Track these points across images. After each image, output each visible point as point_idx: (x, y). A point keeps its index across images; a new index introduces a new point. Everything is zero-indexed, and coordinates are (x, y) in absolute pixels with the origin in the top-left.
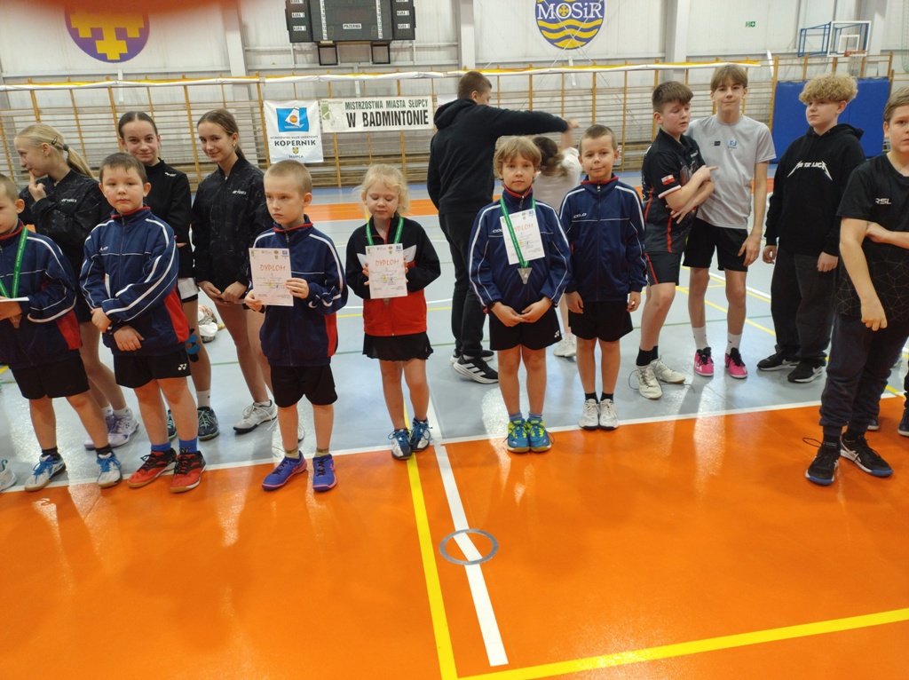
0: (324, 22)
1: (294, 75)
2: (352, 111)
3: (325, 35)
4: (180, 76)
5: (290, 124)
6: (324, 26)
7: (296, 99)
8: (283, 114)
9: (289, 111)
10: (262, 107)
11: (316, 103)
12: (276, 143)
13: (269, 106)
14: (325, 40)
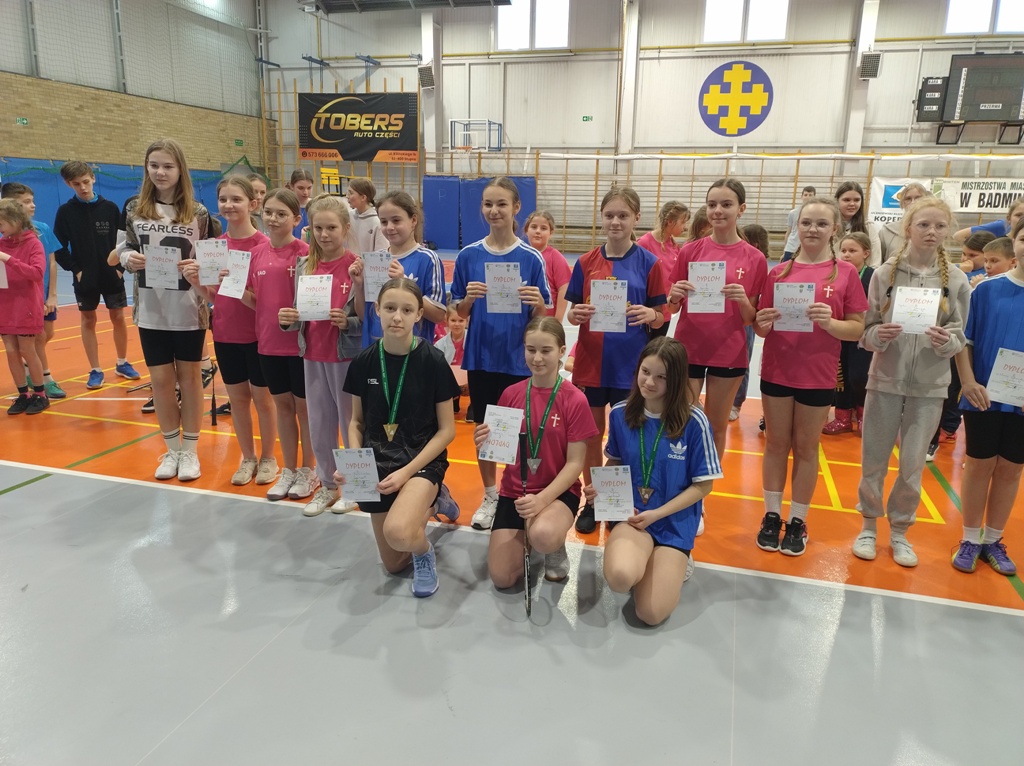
0: (960, 101)
1: (911, 153)
2: (968, 191)
3: (957, 115)
4: (796, 151)
5: (896, 201)
6: (959, 106)
7: (908, 176)
8: (890, 190)
9: (898, 188)
10: (870, 183)
11: (930, 181)
12: (876, 219)
13: (877, 183)
14: (956, 120)
